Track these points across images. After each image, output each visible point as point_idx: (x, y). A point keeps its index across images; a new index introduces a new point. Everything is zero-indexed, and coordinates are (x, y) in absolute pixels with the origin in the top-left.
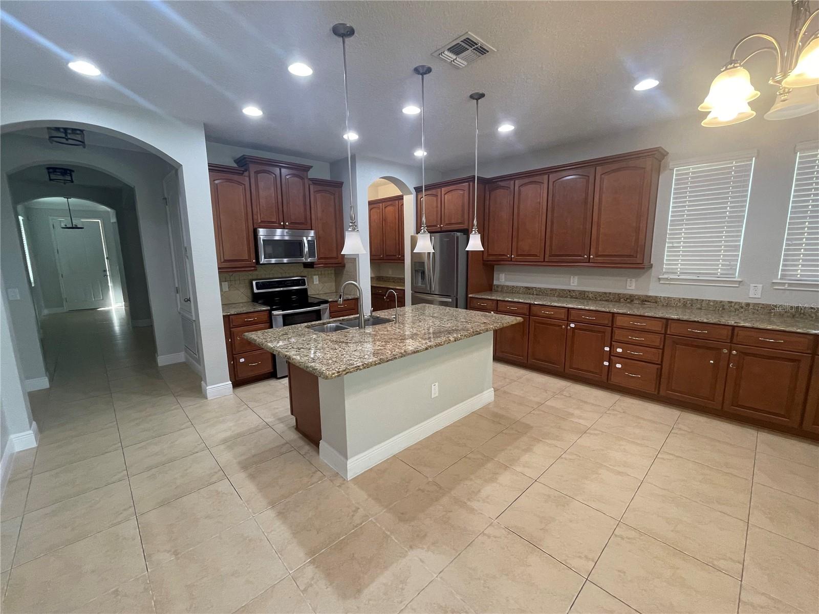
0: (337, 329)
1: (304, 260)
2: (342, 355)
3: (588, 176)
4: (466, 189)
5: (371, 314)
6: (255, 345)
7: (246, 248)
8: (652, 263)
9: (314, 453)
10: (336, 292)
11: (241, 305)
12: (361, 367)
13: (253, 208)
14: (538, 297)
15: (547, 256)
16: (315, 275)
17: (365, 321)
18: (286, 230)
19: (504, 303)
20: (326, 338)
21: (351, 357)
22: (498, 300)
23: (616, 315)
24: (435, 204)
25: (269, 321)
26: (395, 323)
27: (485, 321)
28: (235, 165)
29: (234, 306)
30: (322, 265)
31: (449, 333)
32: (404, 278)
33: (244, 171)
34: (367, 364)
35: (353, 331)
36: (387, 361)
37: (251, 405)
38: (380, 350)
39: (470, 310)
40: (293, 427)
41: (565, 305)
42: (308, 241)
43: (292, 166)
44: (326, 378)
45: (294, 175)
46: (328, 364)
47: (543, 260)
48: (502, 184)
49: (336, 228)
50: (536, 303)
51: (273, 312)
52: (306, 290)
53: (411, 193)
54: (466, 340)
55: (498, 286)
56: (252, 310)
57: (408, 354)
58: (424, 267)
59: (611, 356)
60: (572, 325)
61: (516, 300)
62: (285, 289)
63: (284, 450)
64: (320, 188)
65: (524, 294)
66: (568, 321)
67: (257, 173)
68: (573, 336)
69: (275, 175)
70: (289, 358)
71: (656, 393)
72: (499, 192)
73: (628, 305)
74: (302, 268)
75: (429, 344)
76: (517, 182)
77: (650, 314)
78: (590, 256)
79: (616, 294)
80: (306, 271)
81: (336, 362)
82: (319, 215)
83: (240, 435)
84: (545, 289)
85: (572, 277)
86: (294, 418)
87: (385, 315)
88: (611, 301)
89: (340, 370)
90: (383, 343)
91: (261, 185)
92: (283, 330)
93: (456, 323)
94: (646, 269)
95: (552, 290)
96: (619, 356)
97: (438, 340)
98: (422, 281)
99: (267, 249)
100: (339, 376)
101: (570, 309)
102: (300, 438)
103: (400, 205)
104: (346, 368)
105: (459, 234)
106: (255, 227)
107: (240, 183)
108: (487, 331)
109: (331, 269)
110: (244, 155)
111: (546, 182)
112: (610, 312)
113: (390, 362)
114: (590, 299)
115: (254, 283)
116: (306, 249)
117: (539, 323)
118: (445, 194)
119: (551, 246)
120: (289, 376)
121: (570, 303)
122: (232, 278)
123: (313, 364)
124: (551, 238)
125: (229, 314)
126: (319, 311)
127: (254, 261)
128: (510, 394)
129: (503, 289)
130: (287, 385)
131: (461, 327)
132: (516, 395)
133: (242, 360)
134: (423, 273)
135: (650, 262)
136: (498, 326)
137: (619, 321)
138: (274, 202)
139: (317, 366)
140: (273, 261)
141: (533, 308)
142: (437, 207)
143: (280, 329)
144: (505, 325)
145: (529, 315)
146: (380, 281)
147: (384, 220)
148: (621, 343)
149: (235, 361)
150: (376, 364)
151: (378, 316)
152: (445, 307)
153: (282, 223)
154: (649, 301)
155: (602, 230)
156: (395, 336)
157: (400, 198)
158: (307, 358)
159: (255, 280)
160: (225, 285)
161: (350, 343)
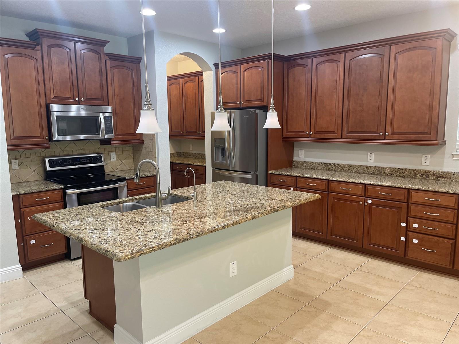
0: (134, 208)
1: (100, 136)
2: (136, 236)
3: (384, 55)
4: (265, 65)
5: (169, 191)
6: (45, 226)
7: (37, 124)
8: (445, 139)
9: (108, 338)
10: (134, 169)
11: (33, 184)
12: (156, 248)
13: (46, 83)
14: (337, 173)
15: (344, 133)
16: (112, 152)
17: (162, 199)
18: (83, 106)
19: (303, 180)
20: (122, 217)
21: (145, 237)
22: (297, 177)
23: (411, 191)
24: (234, 81)
25: (63, 200)
26: (193, 201)
27: (283, 199)
28: (27, 39)
29: (24, 184)
30: (119, 142)
31: (247, 211)
32: (205, 154)
33: (36, 46)
34: (163, 245)
35: (150, 210)
36: (183, 241)
37: (42, 288)
38: (177, 229)
39: (269, 187)
40: (87, 311)
41: (362, 181)
42: (105, 118)
43: (87, 41)
44: (119, 260)
45: (90, 50)
46: (121, 246)
47: (340, 137)
48: (300, 61)
49: (134, 104)
50: (334, 179)
51: (67, 191)
52: (103, 167)
53: (210, 70)
54: (264, 217)
55: (297, 162)
56: (45, 189)
57: (205, 234)
58: (224, 144)
59: (408, 231)
60: (370, 201)
61: (314, 176)
62: (80, 166)
63: (76, 335)
64: (116, 63)
65: (323, 170)
66: (365, 197)
67: (50, 47)
68: (370, 213)
69: (70, 50)
70: (81, 240)
71: (451, 267)
72: (297, 70)
73: (423, 181)
74: (98, 145)
75: (227, 222)
76: (314, 60)
77: (444, 190)
78: (385, 133)
79: (411, 170)
80: (102, 148)
81: (130, 243)
82: (117, 90)
83: (29, 322)
84: (343, 165)
85: (369, 153)
86: (87, 301)
87: (184, 193)
88: (407, 177)
89: (134, 251)
90: (180, 223)
91: (54, 59)
92: (76, 210)
93: (254, 200)
94: (439, 146)
95: (350, 166)
96: (415, 231)
97: (235, 219)
98: (222, 157)
99: (60, 124)
100: (132, 258)
101: (367, 185)
102: (94, 322)
103: (200, 81)
104: (140, 249)
105: (258, 111)
106: (48, 102)
107: (31, 57)
108: (285, 208)
109: (129, 145)
110: (36, 29)
111: (342, 60)
112: (405, 188)
113: (186, 242)
114: (387, 175)
115: (47, 160)
116: (103, 126)
117: (337, 199)
118: (244, 71)
119: (348, 123)
120: (82, 257)
121: (367, 180)
122: (23, 156)
123: (106, 246)
124: (348, 115)
125: (18, 193)
126: (116, 189)
127: (47, 138)
128: (311, 270)
129: (302, 165)
130: (81, 266)
131: (259, 204)
132: (316, 272)
133: (33, 242)
134: (223, 149)
135: (444, 139)
136: (296, 203)
137: (415, 197)
138: (68, 76)
139: (111, 248)
140: (68, 138)
141: (332, 185)
142: (237, 84)
143: (73, 209)
144: (302, 202)
145: (328, 192)
146: (180, 157)
147: (184, 95)
148: (418, 218)
149: (25, 243)
150: (171, 245)
151: (177, 194)
152: (244, 184)
153: (77, 99)
154: (443, 177)
155: (397, 108)
156: (193, 215)
157: (200, 74)
158: (100, 240)
159: (47, 157)
160: (15, 163)
161: (146, 222)
